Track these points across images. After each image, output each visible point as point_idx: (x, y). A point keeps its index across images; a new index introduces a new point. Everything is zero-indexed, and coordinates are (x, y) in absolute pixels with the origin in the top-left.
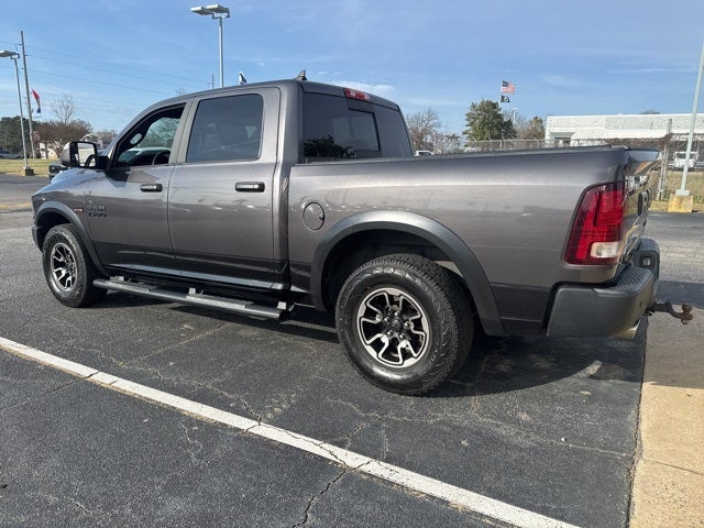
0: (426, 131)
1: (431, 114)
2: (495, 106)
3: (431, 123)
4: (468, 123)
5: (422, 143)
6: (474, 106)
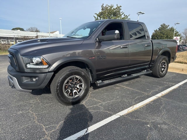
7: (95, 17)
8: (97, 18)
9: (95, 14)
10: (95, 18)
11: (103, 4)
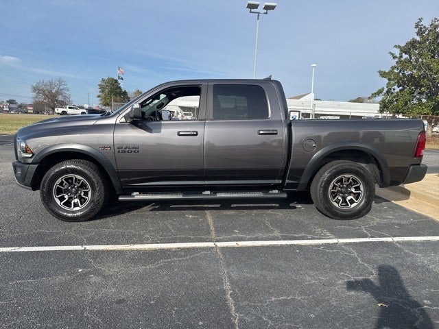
0: (58, 93)
1: (60, 82)
2: (116, 81)
3: (62, 87)
4: (99, 90)
5: (57, 101)
6: (103, 80)
7: (393, 54)
8: (398, 56)
9: (396, 46)
10: (395, 57)
11: (421, 20)
